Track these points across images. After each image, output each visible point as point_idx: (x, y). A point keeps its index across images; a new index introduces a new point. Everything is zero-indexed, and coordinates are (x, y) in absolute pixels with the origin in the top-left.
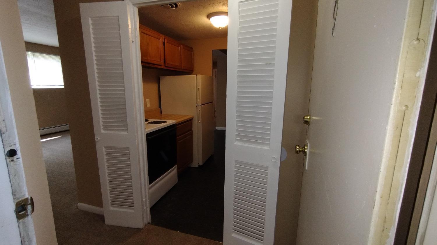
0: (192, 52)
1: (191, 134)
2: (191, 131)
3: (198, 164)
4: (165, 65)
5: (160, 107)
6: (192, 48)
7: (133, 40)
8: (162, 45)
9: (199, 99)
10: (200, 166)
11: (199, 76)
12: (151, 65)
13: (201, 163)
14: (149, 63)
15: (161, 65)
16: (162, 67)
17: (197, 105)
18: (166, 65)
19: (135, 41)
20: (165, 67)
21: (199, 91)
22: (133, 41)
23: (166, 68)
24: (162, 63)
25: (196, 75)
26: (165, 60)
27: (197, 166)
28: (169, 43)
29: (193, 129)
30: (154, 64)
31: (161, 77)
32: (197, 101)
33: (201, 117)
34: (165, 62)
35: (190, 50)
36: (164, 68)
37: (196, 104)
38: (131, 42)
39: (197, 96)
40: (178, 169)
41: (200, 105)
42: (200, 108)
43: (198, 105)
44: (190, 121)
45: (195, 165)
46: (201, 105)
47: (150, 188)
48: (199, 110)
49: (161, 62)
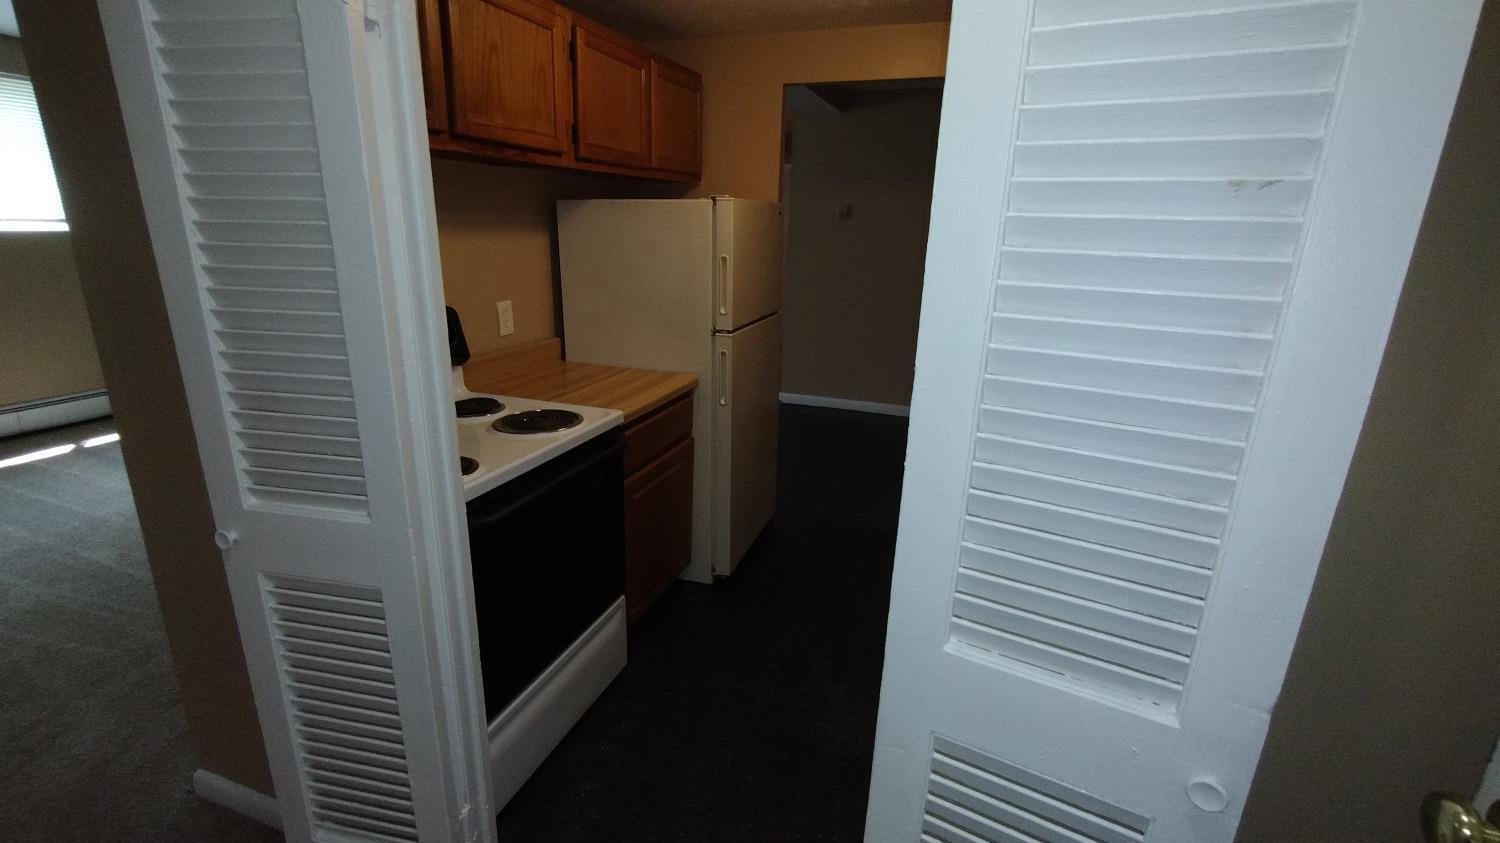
0: (699, 94)
1: (688, 455)
2: (687, 441)
3: (714, 570)
4: (576, 151)
5: (559, 330)
6: (697, 77)
7: (372, 15)
8: (561, 58)
9: (725, 305)
10: (719, 580)
11: (728, 206)
12: (510, 153)
13: (725, 569)
14: (500, 145)
15: (558, 154)
16: (566, 162)
17: (715, 332)
18: (582, 154)
19: (382, 22)
20: (578, 159)
21: (725, 268)
22: (370, 24)
23: (582, 166)
24: (565, 143)
25: (714, 199)
26: (575, 129)
27: (706, 578)
28: (597, 49)
29: (695, 434)
30: (524, 149)
31: (560, 204)
32: (714, 311)
33: (729, 380)
34: (575, 140)
35: (689, 83)
36: (574, 165)
37: (711, 327)
38: (362, 24)
39: (714, 293)
40: (629, 607)
41: (729, 332)
42: (725, 343)
43: (718, 332)
44: (684, 399)
45: (700, 571)
46: (734, 331)
47: (493, 736)
48: (723, 354)
49: (557, 138)
